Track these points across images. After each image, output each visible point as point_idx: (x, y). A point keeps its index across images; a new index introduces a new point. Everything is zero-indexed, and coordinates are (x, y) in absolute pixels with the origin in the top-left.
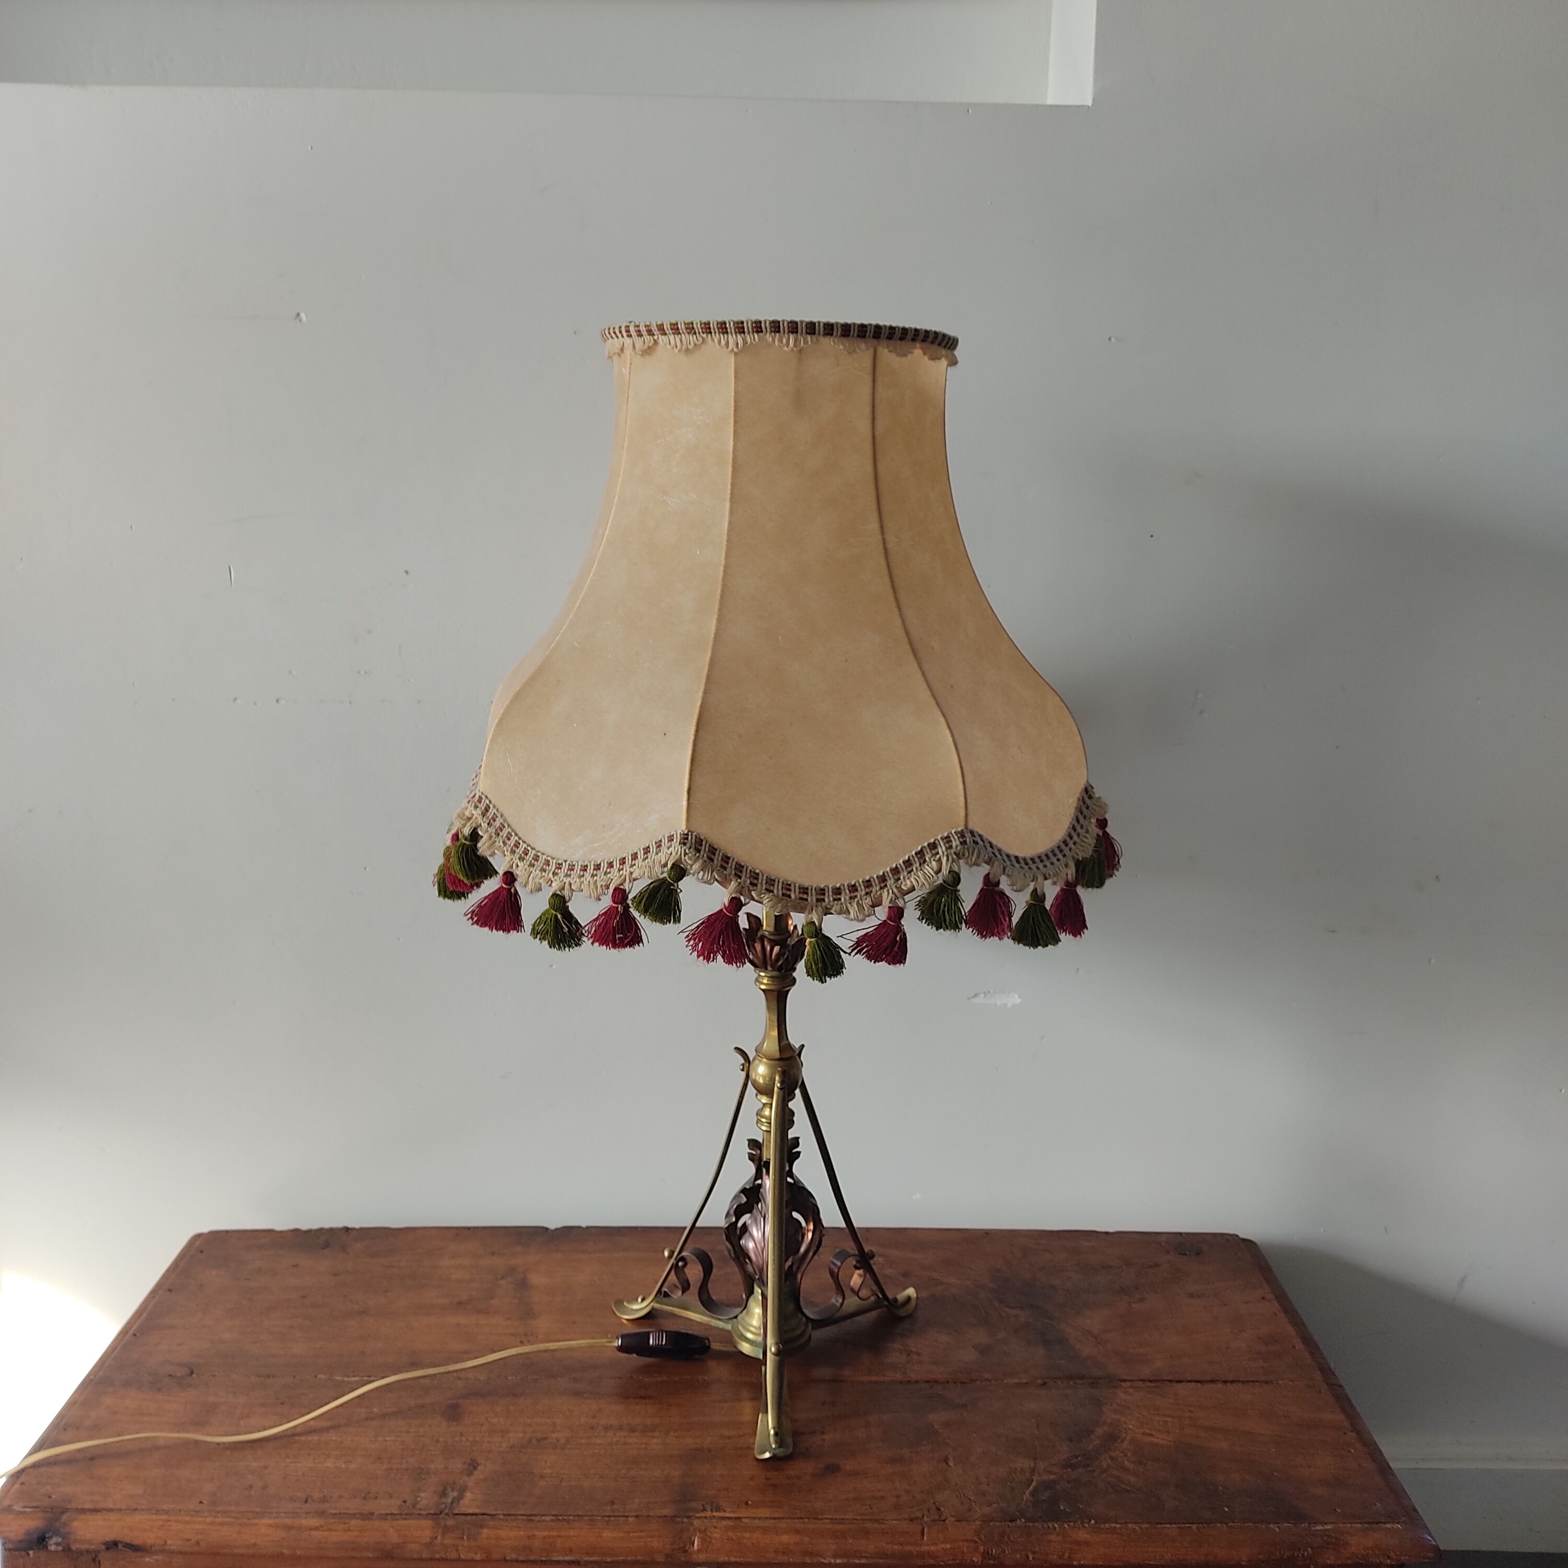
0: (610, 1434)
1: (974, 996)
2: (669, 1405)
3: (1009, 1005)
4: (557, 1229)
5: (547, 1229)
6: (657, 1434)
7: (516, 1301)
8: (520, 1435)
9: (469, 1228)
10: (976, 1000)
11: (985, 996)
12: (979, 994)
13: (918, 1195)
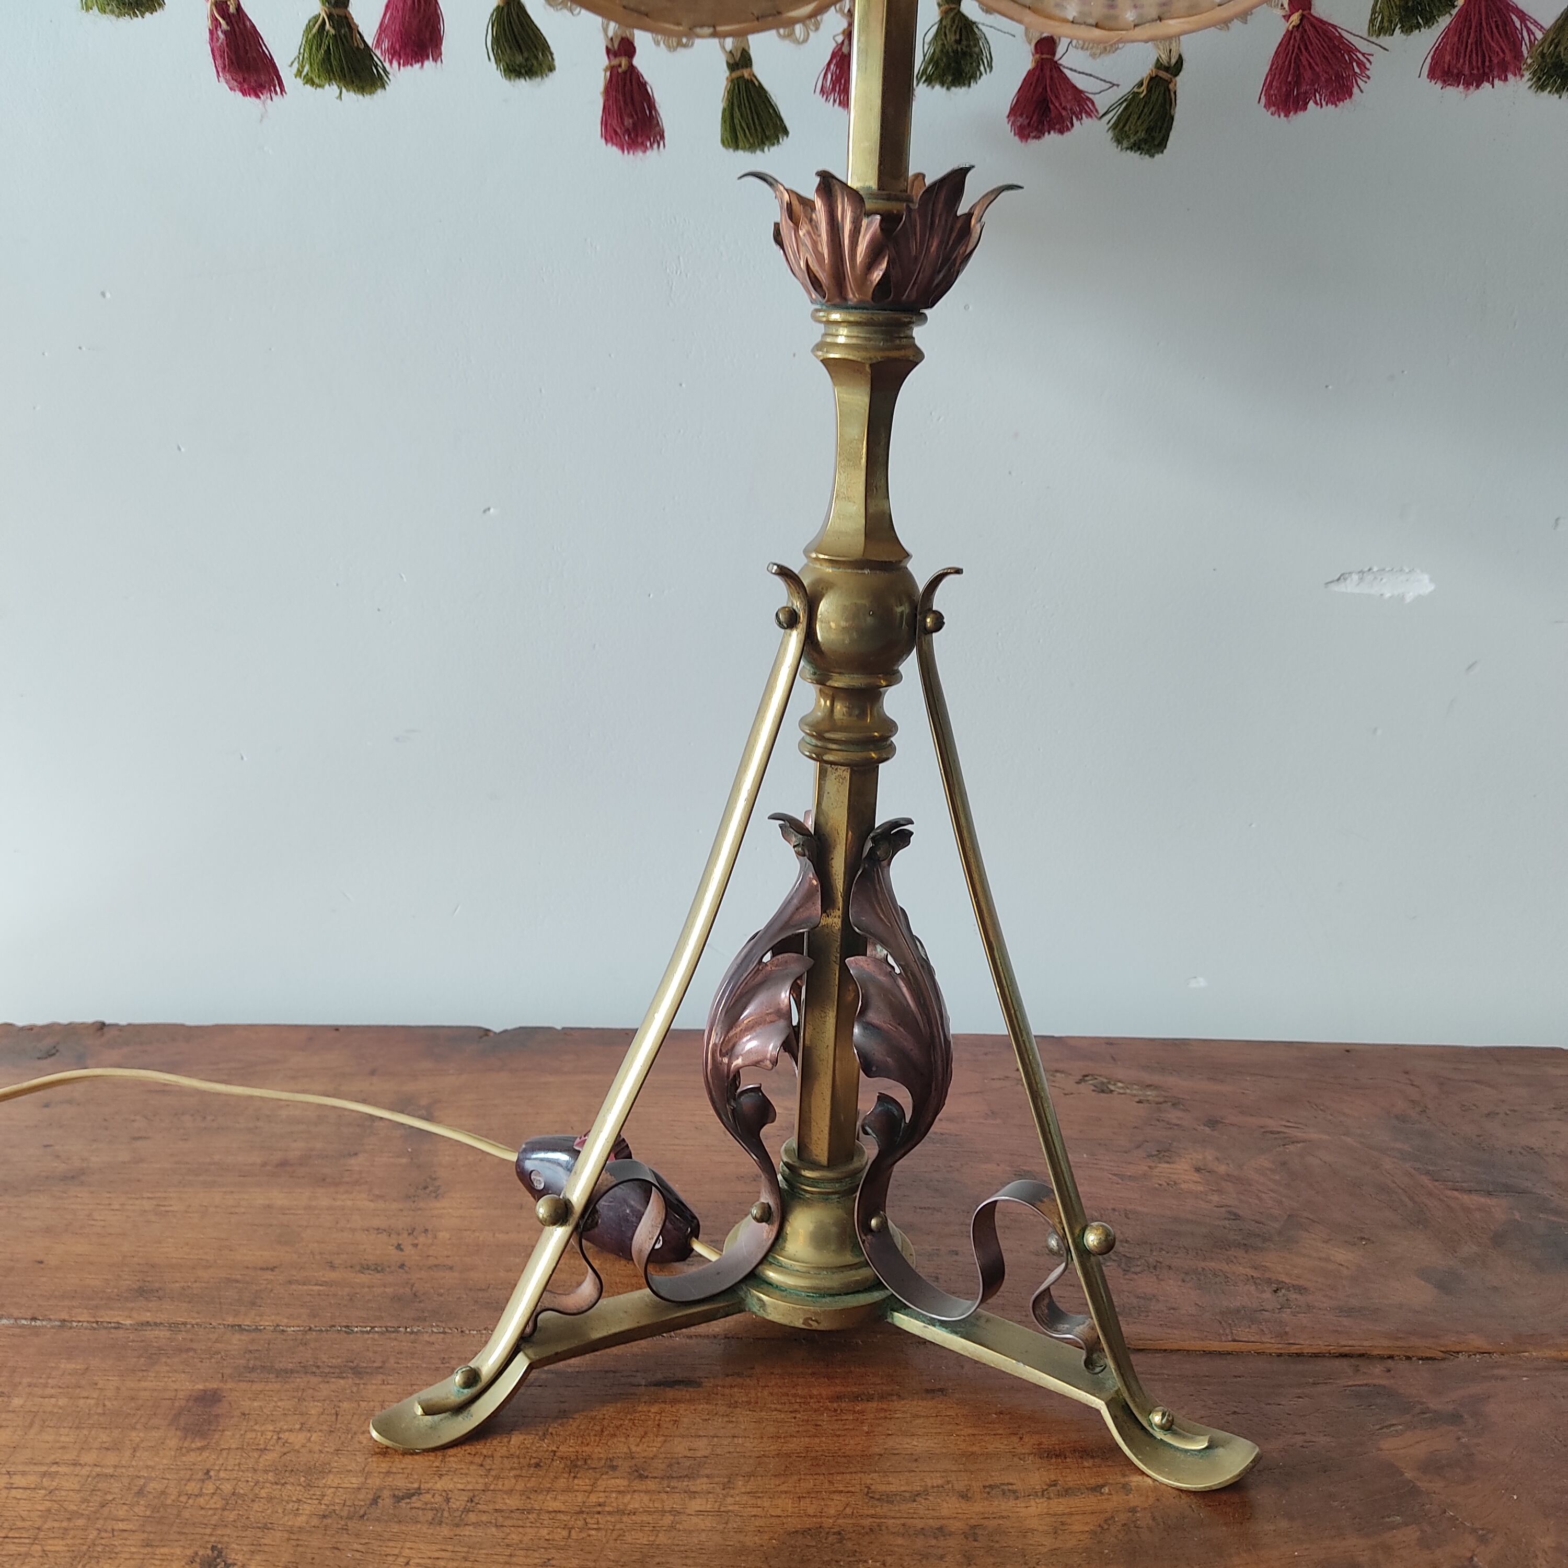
0: (582, 1483)
1: (1339, 579)
2: (735, 1405)
3: (1409, 597)
4: (505, 1031)
5: (487, 1031)
6: (701, 1484)
7: (404, 1161)
8: (355, 1481)
9: (337, 1029)
10: (1340, 588)
11: (1361, 579)
12: (1350, 573)
13: (1201, 979)
